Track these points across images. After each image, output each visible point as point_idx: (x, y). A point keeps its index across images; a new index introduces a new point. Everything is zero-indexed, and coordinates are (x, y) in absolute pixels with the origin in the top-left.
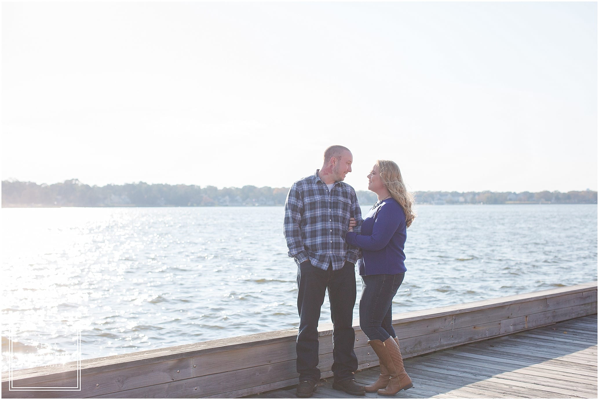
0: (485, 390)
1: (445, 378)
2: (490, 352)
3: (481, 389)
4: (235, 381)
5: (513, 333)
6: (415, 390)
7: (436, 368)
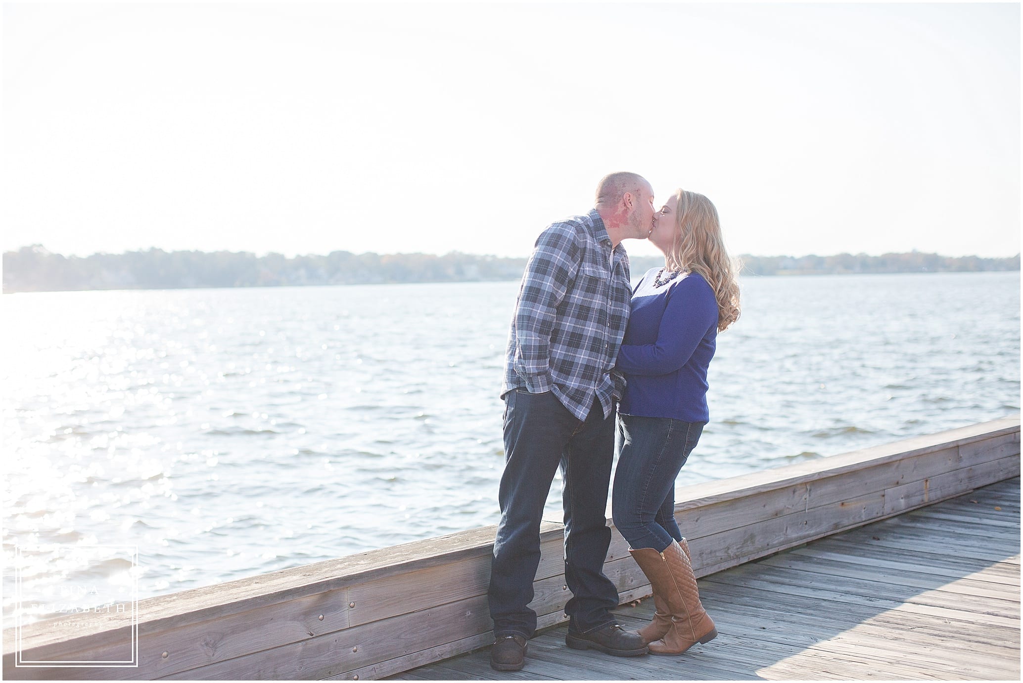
0: (902, 629)
1: (815, 606)
2: (878, 551)
3: (893, 628)
4: (428, 629)
5: (905, 511)
6: (769, 634)
7: (791, 585)
